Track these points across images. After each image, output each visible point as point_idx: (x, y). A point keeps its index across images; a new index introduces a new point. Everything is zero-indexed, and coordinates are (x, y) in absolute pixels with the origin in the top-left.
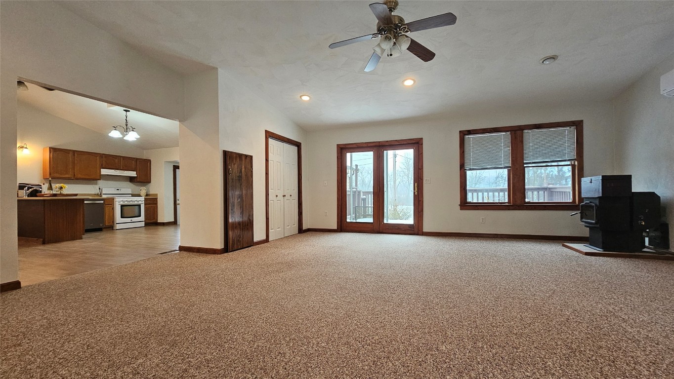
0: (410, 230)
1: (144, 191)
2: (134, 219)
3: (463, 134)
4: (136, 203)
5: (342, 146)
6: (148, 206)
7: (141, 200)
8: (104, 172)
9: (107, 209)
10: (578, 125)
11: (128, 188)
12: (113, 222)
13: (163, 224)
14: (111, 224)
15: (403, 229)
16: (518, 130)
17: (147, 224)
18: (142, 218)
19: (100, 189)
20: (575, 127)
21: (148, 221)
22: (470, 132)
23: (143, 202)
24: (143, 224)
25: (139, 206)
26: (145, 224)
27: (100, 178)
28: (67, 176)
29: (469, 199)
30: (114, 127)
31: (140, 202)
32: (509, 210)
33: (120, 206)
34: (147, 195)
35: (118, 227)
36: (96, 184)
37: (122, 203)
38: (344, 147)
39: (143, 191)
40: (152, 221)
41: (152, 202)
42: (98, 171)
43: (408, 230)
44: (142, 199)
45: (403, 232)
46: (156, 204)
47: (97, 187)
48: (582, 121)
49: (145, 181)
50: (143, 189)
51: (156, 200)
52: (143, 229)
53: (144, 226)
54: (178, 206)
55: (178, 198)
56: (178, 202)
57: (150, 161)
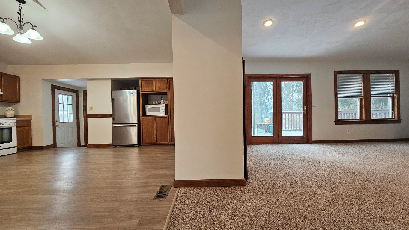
0: (301, 140)
1: (12, 112)
2: (5, 145)
3: (337, 73)
4: (5, 125)
5: (250, 76)
6: (20, 129)
7: (12, 123)
10: (396, 73)
13: (41, 148)
15: (296, 140)
16: (368, 73)
17: (19, 150)
18: (14, 143)
20: (395, 74)
22: (341, 72)
23: (15, 124)
24: (15, 150)
25: (10, 129)
26: (18, 150)
29: (339, 118)
30: (2, 18)
31: (11, 125)
32: (363, 124)
34: (18, 116)
38: (252, 76)
39: (10, 111)
40: (24, 146)
41: (25, 124)
43: (300, 140)
44: (14, 120)
45: (297, 142)
46: (30, 126)
48: (399, 71)
49: (12, 100)
50: (10, 109)
51: (29, 121)
52: (16, 155)
53: (16, 152)
54: (57, 128)
55: (57, 119)
56: (57, 124)
57: (18, 78)
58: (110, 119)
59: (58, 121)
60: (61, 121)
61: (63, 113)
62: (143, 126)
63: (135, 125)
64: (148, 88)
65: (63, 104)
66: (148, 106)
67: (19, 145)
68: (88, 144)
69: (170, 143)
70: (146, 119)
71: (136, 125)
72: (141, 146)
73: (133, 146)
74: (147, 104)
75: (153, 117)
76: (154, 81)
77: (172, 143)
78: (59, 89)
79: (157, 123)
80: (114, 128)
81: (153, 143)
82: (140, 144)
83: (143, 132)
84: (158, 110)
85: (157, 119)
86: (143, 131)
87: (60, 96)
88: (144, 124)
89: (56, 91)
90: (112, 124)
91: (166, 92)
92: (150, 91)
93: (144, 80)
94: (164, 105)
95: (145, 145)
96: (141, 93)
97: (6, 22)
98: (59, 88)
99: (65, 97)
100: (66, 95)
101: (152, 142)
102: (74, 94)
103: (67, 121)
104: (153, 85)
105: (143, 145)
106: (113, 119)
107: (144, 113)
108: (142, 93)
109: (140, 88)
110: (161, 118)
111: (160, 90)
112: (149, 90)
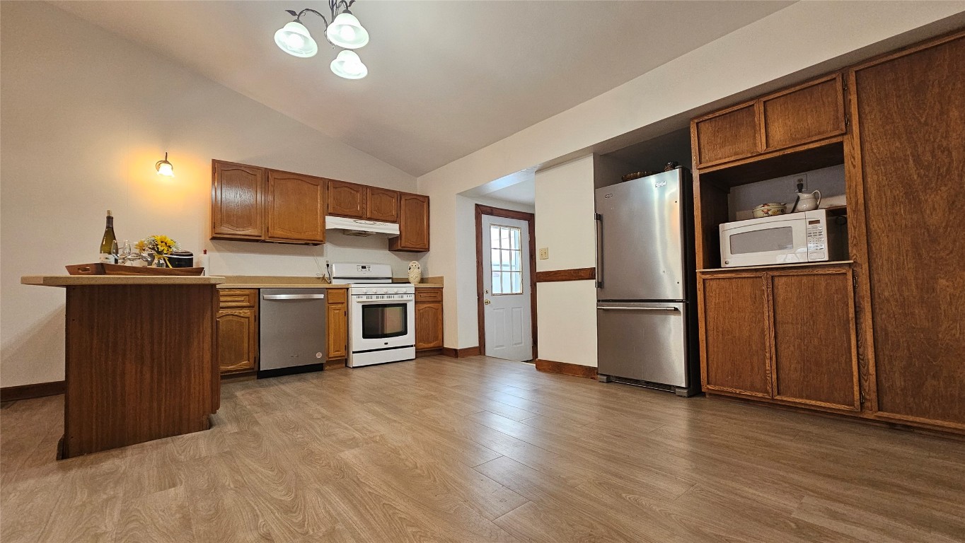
1: (416, 270)
2: (393, 341)
4: (396, 299)
6: (422, 306)
7: (405, 293)
8: (333, 222)
9: (335, 313)
11: (383, 263)
12: (347, 347)
13: (455, 354)
14: (342, 352)
17: (420, 353)
18: (410, 338)
19: (328, 265)
21: (423, 345)
23: (413, 297)
24: (410, 354)
25: (404, 306)
26: (417, 352)
27: (324, 237)
28: (250, 231)
30: (293, 13)
31: (405, 297)
33: (360, 305)
34: (422, 280)
35: (356, 360)
36: (321, 254)
37: (364, 299)
39: (413, 270)
40: (431, 345)
41: (431, 297)
42: (319, 222)
44: (410, 288)
46: (440, 302)
47: (322, 261)
49: (418, 246)
50: (414, 265)
51: (439, 291)
52: (412, 363)
53: (414, 357)
54: (487, 308)
55: (486, 287)
56: (486, 297)
57: (427, 199)
58: (592, 284)
59: (489, 292)
60: (496, 290)
61: (501, 271)
62: (711, 314)
63: (676, 309)
64: (728, 149)
65: (500, 249)
66: (728, 230)
67: (420, 341)
68: (539, 358)
69: (869, 415)
70: (722, 282)
71: (680, 306)
72: (703, 395)
73: (667, 390)
74: (727, 220)
75: (758, 274)
76: (759, 108)
77: (880, 413)
78: (491, 214)
79: (780, 300)
80: (603, 316)
81: (760, 395)
82: (694, 387)
83: (710, 339)
84: (783, 239)
85: (781, 282)
86: (710, 333)
87: (495, 231)
88: (711, 306)
89: (484, 217)
90: (598, 301)
91: (834, 140)
92: (741, 157)
93: (711, 116)
94: (821, 215)
95: (717, 396)
96: (696, 174)
97: (302, 21)
98: (492, 211)
99: (505, 232)
100: (506, 226)
101: (753, 388)
102: (525, 224)
103: (510, 292)
104: (754, 127)
105: (710, 394)
106: (600, 285)
107: (714, 258)
108: (701, 176)
109: (694, 158)
110: (805, 280)
111: (794, 139)
112: (736, 154)
